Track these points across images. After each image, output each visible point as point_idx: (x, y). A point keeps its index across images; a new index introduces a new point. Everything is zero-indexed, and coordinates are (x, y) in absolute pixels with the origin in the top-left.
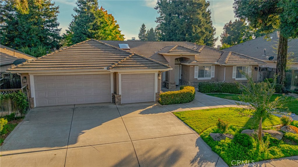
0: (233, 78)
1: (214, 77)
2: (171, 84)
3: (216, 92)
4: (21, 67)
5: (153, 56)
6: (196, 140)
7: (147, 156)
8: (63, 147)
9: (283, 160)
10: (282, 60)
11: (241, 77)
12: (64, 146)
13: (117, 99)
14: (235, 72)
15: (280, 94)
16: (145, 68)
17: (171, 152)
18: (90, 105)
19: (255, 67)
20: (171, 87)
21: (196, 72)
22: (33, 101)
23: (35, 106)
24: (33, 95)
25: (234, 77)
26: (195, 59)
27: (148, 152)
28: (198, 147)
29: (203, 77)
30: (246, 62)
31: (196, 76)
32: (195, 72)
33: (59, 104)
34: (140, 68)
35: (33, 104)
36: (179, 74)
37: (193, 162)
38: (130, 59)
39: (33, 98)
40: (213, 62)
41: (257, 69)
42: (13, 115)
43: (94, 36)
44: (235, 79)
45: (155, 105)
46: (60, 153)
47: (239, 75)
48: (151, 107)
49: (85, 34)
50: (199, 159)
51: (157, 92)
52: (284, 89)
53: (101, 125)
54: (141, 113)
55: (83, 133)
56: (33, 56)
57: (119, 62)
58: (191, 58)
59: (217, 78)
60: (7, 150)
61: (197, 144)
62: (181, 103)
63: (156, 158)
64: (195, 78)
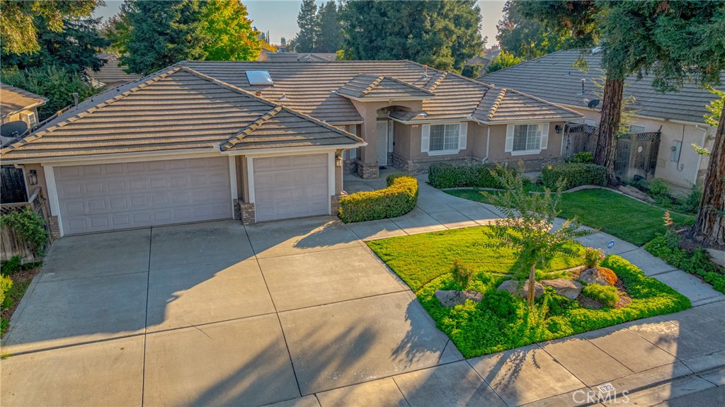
0: (506, 151)
1: (465, 148)
2: (370, 167)
3: (467, 185)
4: (21, 148)
5: (328, 103)
6: (407, 307)
7: (306, 344)
8: (137, 333)
9: (569, 341)
10: (611, 114)
11: (525, 149)
12: (139, 329)
13: (247, 213)
14: (510, 137)
15: (602, 188)
16: (305, 143)
17: (355, 333)
18: (188, 228)
19: (557, 126)
20: (368, 173)
21: (426, 138)
22: (56, 223)
23: (62, 235)
24: (56, 209)
25: (509, 148)
26: (423, 109)
27: (309, 335)
28: (409, 321)
29: (440, 148)
30: (535, 115)
31: (425, 148)
32: (423, 138)
33: (116, 228)
34: (294, 144)
35: (58, 229)
36: (387, 141)
37: (396, 352)
38: (271, 121)
39: (56, 217)
40: (462, 116)
41: (561, 129)
42: (16, 259)
43: (186, 40)
44: (510, 153)
45: (331, 223)
46: (132, 344)
47: (519, 145)
48: (321, 228)
49: (161, 34)
50: (409, 345)
51: (334, 194)
52: (612, 176)
53: (213, 276)
54: (300, 245)
55: (177, 297)
56: (35, 92)
57: (248, 132)
58: (414, 108)
59: (471, 153)
60: (21, 343)
61: (410, 314)
62: (386, 217)
63: (326, 348)
64: (422, 151)
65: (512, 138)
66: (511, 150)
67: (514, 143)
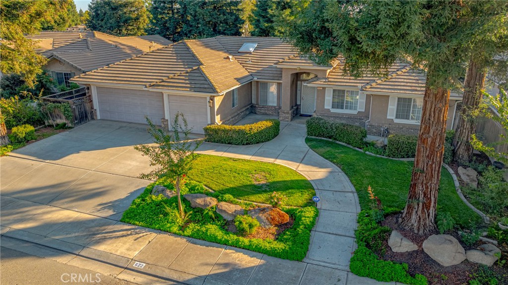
0: (388, 117)
1: (364, 111)
2: (284, 113)
4: (83, 77)
11: (409, 119)
13: (164, 124)
14: (392, 107)
21: (329, 98)
22: (96, 113)
23: (99, 118)
24: (96, 106)
25: (391, 116)
28: (129, 195)
29: (342, 108)
30: (416, 90)
31: (328, 106)
32: (326, 98)
35: (96, 116)
38: (185, 74)
39: (96, 110)
44: (393, 119)
51: (210, 123)
58: (319, 75)
61: (135, 192)
64: (326, 108)
65: (395, 107)
66: (393, 118)
67: (397, 112)
